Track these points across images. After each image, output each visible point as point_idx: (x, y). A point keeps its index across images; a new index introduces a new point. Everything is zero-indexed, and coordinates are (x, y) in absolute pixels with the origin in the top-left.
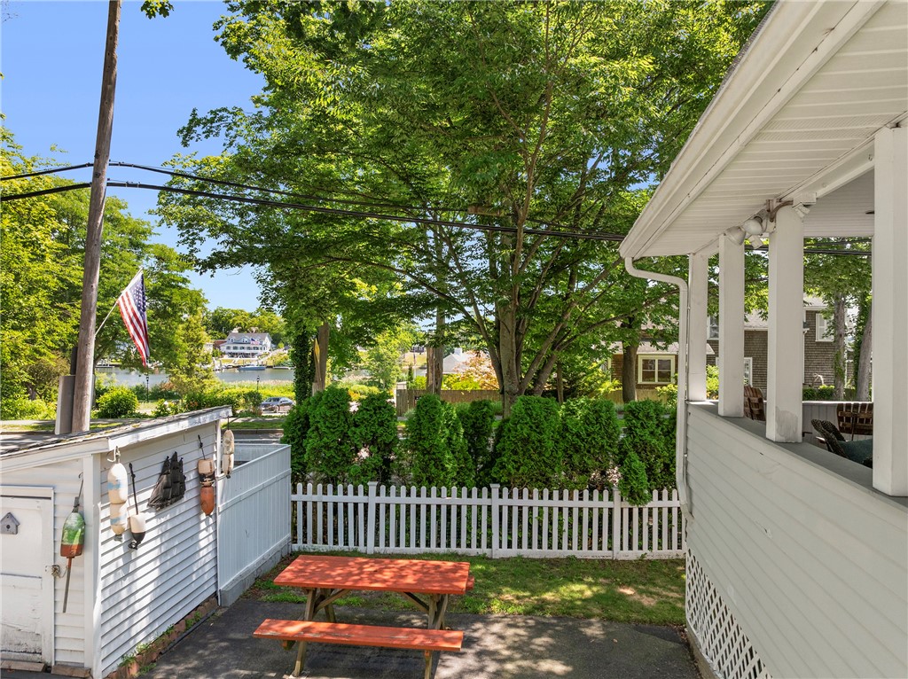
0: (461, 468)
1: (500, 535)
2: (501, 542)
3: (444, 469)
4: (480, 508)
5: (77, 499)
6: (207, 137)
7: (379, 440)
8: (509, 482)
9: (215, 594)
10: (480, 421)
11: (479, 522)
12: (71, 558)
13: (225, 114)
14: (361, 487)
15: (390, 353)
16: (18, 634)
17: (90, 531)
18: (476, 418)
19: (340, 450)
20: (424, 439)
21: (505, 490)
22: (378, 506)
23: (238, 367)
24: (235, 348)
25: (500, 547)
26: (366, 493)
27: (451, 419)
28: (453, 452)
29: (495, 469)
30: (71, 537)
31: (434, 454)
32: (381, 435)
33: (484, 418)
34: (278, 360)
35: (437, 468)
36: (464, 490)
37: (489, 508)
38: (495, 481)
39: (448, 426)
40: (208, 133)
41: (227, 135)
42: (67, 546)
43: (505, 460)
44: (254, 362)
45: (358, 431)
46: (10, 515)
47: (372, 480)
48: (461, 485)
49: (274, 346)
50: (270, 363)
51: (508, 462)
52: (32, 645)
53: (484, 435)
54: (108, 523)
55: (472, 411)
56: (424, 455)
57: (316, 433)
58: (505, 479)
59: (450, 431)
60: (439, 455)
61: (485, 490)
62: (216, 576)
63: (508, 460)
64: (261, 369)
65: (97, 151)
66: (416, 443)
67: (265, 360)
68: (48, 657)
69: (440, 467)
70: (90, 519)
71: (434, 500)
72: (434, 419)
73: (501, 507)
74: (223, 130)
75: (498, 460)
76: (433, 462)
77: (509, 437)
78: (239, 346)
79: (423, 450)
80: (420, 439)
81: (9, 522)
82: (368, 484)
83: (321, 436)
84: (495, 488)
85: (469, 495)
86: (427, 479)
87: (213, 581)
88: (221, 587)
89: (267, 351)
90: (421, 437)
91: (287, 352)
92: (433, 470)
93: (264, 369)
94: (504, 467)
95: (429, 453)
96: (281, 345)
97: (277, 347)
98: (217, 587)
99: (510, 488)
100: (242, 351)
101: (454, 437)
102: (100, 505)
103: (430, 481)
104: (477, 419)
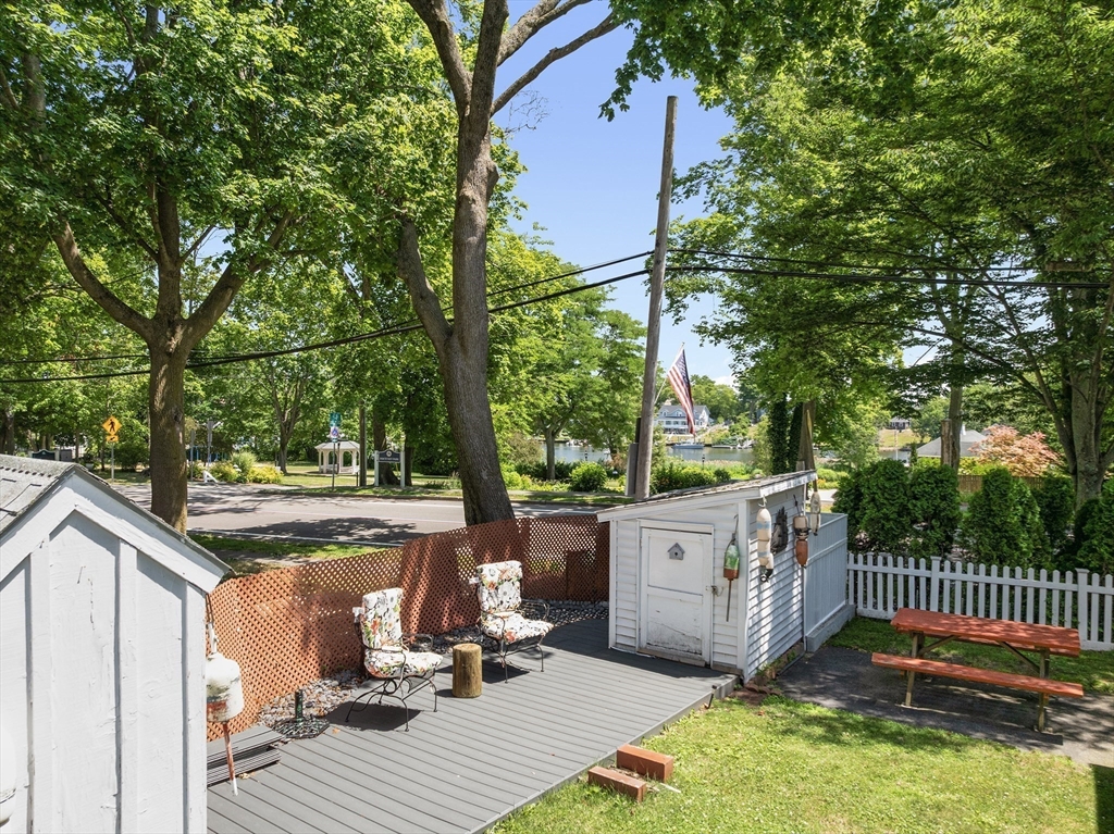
0: (1037, 550)
1: (1089, 626)
2: (1089, 632)
3: (1018, 548)
4: (1063, 593)
5: (734, 535)
6: (687, 197)
7: (942, 514)
8: (1101, 567)
9: (802, 640)
10: (1058, 501)
11: (1062, 609)
12: (731, 580)
13: (706, 169)
14: (923, 561)
15: (863, 430)
16: (682, 637)
17: (744, 560)
18: (1051, 498)
19: (900, 522)
20: (995, 515)
21: (1096, 577)
22: (941, 582)
23: (672, 444)
24: (668, 423)
25: (1089, 639)
26: (929, 568)
27: (1024, 497)
28: (1029, 532)
29: (1081, 552)
30: (733, 563)
31: (1006, 531)
32: (945, 509)
33: (1062, 498)
34: (718, 436)
35: (1009, 546)
36: (1044, 573)
37: (1075, 594)
38: (1081, 566)
39: (1021, 504)
40: (688, 193)
41: (708, 193)
42: (730, 570)
43: (1096, 542)
44: (690, 440)
45: (919, 504)
46: (677, 545)
47: (934, 554)
48: (1038, 568)
49: (712, 420)
50: (709, 441)
51: (1100, 545)
52: (693, 646)
53: (1062, 516)
54: (755, 555)
55: (1047, 490)
56: (994, 532)
57: (872, 504)
58: (1094, 564)
59: (1024, 509)
60: (1012, 534)
61: (1069, 574)
62: (802, 624)
63: (1100, 543)
64: (697, 447)
65: (657, 241)
66: (984, 519)
67: (700, 438)
68: (706, 656)
69: (1013, 546)
70: (743, 552)
71: (1006, 580)
72: (1006, 495)
73: (1090, 595)
74: (704, 188)
75: (1086, 543)
76: (1005, 541)
77: (1100, 518)
78: (672, 420)
79: (993, 528)
80: (989, 515)
81: (677, 550)
82: (932, 557)
83: (879, 507)
84: (1083, 575)
85: (1050, 578)
86: (998, 557)
87: (800, 628)
88: (807, 634)
89: (704, 426)
90: (990, 513)
91: (727, 427)
92: (1005, 548)
93: (701, 448)
94: (1094, 551)
95: (1000, 530)
96: (721, 419)
97: (716, 422)
98: (803, 633)
99: (1101, 574)
100: (676, 426)
101: (1030, 516)
102: (750, 541)
103: (1002, 561)
104: (1053, 498)
